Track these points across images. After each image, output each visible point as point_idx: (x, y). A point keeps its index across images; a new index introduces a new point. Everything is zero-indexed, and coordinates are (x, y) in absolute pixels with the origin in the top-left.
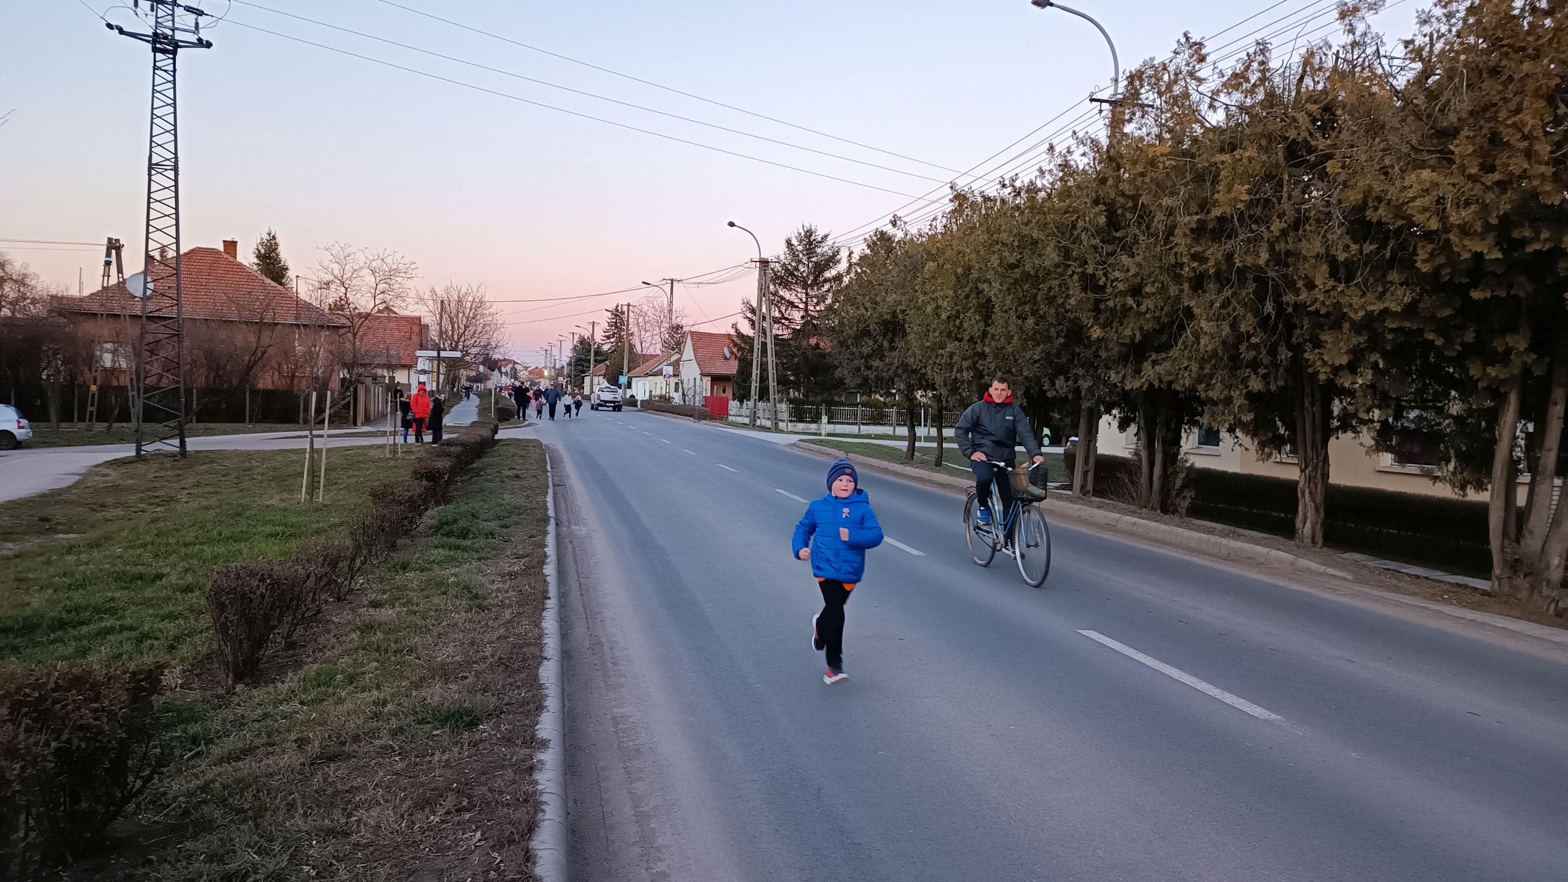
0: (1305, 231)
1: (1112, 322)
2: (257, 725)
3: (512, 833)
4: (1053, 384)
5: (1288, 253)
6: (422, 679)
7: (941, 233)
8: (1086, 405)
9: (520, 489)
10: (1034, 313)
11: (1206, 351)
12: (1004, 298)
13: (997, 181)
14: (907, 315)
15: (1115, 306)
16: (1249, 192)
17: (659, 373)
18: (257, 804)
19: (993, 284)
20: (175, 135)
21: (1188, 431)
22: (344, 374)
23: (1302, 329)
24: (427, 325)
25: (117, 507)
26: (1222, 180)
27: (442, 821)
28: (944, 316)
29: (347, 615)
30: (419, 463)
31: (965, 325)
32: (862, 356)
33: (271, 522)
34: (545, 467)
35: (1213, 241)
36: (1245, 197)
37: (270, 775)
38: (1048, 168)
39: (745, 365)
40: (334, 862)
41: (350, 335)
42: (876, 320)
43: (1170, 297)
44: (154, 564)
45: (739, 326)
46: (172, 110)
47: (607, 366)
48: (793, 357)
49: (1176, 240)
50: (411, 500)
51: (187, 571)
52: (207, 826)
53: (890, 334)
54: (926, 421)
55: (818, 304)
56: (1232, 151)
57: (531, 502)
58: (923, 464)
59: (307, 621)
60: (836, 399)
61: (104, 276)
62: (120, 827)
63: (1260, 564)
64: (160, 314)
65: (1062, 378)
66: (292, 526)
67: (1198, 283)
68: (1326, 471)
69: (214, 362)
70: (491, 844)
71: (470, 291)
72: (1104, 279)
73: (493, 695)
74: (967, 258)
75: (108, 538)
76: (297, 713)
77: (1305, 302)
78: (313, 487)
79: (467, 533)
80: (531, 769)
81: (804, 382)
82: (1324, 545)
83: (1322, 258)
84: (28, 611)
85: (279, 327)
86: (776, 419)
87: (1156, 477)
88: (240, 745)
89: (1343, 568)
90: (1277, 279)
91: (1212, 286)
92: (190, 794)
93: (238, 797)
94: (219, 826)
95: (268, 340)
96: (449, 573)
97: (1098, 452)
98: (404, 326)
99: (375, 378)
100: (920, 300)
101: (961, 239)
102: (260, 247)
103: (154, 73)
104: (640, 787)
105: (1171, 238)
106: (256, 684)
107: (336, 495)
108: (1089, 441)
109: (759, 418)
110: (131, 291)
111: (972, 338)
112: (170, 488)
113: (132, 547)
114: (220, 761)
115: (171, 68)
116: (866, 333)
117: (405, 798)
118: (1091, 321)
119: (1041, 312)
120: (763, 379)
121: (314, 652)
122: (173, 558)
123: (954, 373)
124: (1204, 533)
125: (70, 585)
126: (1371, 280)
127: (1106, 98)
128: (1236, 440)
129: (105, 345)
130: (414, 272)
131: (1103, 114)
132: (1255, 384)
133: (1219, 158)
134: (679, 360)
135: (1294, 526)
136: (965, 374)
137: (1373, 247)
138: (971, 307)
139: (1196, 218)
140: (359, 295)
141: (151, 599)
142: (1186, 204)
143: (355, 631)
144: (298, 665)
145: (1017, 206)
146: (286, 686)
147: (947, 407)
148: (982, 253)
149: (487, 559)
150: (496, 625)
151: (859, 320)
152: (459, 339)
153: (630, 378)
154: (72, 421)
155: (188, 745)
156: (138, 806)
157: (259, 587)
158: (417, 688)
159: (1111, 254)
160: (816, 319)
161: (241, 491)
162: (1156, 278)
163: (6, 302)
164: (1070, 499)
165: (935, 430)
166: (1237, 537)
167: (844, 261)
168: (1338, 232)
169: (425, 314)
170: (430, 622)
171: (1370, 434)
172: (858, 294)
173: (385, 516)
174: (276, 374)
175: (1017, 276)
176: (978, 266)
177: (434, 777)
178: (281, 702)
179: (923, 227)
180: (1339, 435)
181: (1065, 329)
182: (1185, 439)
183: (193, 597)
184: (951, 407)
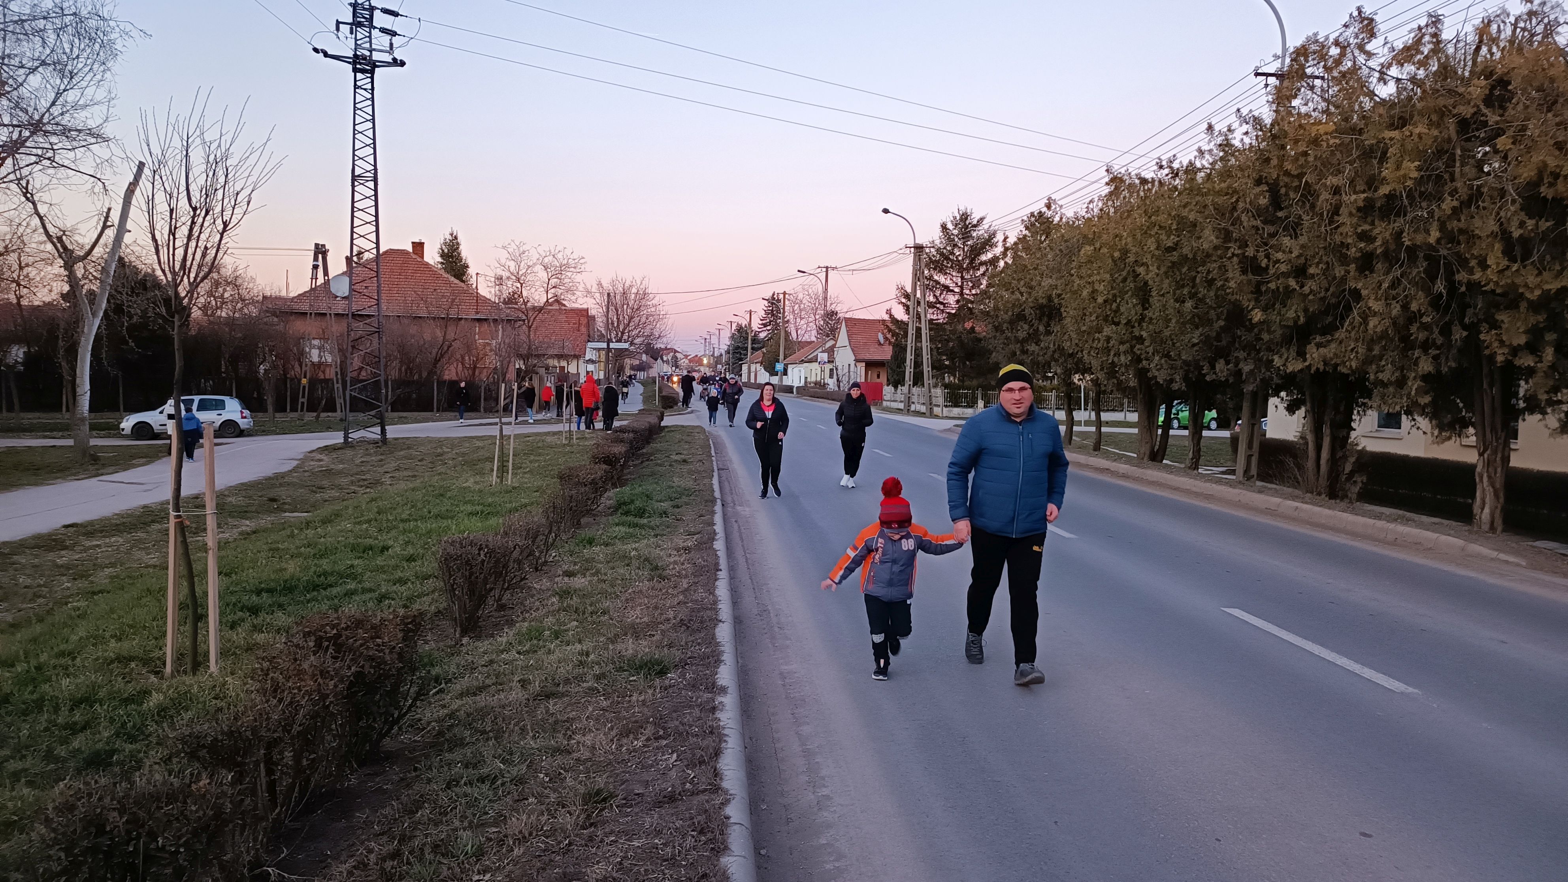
0: (1478, 207)
1: (1274, 304)
2: (485, 669)
3: (702, 756)
4: (1213, 367)
5: (1461, 231)
6: (617, 636)
7: (1098, 217)
8: (1249, 388)
9: (688, 473)
10: (1192, 296)
11: (1375, 332)
12: (1162, 281)
13: (1154, 162)
14: (1063, 299)
15: (1278, 288)
16: (1419, 169)
17: (814, 360)
18: (496, 727)
19: (1151, 268)
20: (375, 149)
21: (1362, 413)
22: (519, 364)
23: (1475, 308)
24: (594, 317)
25: (332, 489)
26: (1390, 157)
27: (644, 746)
28: (1100, 300)
29: (546, 583)
30: (597, 448)
31: (1122, 309)
32: (1017, 341)
33: (469, 502)
34: (710, 452)
35: (1382, 219)
36: (1415, 174)
37: (503, 707)
38: (1207, 148)
39: (900, 350)
40: (562, 771)
41: (524, 327)
42: (1032, 305)
43: (1335, 278)
44: (380, 537)
45: (894, 312)
46: (370, 125)
47: (763, 353)
48: (948, 342)
49: (1341, 219)
50: (593, 482)
51: (407, 543)
52: (458, 743)
53: (1046, 319)
54: (1086, 404)
55: (973, 288)
56: (1404, 126)
57: (699, 484)
58: (1081, 448)
59: (514, 587)
61: (312, 279)
62: (387, 743)
63: (1428, 550)
64: (361, 312)
65: (1222, 361)
66: (489, 505)
67: (1366, 263)
68: (1506, 454)
69: (405, 355)
70: (685, 764)
71: (634, 283)
72: (1266, 260)
73: (678, 650)
74: (1124, 242)
75: (337, 515)
76: (517, 660)
77: (1480, 282)
78: (503, 469)
79: (643, 513)
80: (714, 709)
81: (959, 367)
82: (1504, 531)
83: (1496, 236)
84: (287, 575)
85: (463, 322)
86: (931, 404)
87: (1323, 462)
88: (475, 683)
89: (1516, 553)
90: (1449, 258)
91: (1379, 266)
92: (440, 721)
93: (480, 722)
94: (468, 744)
95: (453, 334)
96: (629, 547)
97: (1268, 436)
98: (572, 317)
99: (547, 369)
100: (1075, 285)
101: (1117, 222)
102: (444, 247)
103: (355, 92)
104: (806, 730)
105: (1336, 217)
106: (478, 637)
107: (522, 478)
108: (1253, 425)
109: (913, 403)
110: (334, 291)
111: (1129, 321)
112: (374, 472)
113: (359, 523)
114: (461, 695)
115: (369, 86)
116: (1021, 317)
117: (612, 729)
118: (1252, 303)
119: (1200, 295)
120: (918, 364)
121: (522, 613)
122: (394, 533)
123: (1111, 357)
124: (1370, 518)
125: (314, 555)
126: (1548, 257)
127: (1273, 72)
128: (1413, 423)
129: (313, 342)
130: (583, 267)
131: (1269, 89)
132: (1426, 366)
133: (1388, 134)
134: (834, 346)
135: (1472, 512)
136: (1122, 358)
137: (1548, 224)
138: (1128, 291)
139: (1363, 196)
140: (533, 290)
141: (382, 567)
142: (1352, 182)
143: (554, 596)
144: (511, 623)
145: (1176, 188)
146: (504, 640)
147: (1105, 391)
148: (1139, 236)
149: (662, 535)
150: (675, 592)
151: (1014, 305)
152: (624, 329)
153: (786, 365)
154: (285, 411)
155: (433, 684)
156: (400, 729)
157: (479, 554)
158: (613, 642)
159: (1272, 235)
160: (972, 302)
161: (440, 474)
162: (1321, 259)
163: (223, 303)
164: (1229, 483)
165: (1093, 414)
166: (1406, 521)
167: (1000, 244)
168: (1512, 209)
169: (593, 306)
170: (618, 589)
171: (1556, 416)
172: (1013, 279)
173: (571, 497)
174: (460, 365)
175: (1175, 259)
176: (1134, 250)
177: (634, 712)
178: (502, 652)
179: (1079, 210)
180: (1526, 416)
181: (1225, 311)
182: (1357, 422)
183: (416, 565)
184: (1109, 391)
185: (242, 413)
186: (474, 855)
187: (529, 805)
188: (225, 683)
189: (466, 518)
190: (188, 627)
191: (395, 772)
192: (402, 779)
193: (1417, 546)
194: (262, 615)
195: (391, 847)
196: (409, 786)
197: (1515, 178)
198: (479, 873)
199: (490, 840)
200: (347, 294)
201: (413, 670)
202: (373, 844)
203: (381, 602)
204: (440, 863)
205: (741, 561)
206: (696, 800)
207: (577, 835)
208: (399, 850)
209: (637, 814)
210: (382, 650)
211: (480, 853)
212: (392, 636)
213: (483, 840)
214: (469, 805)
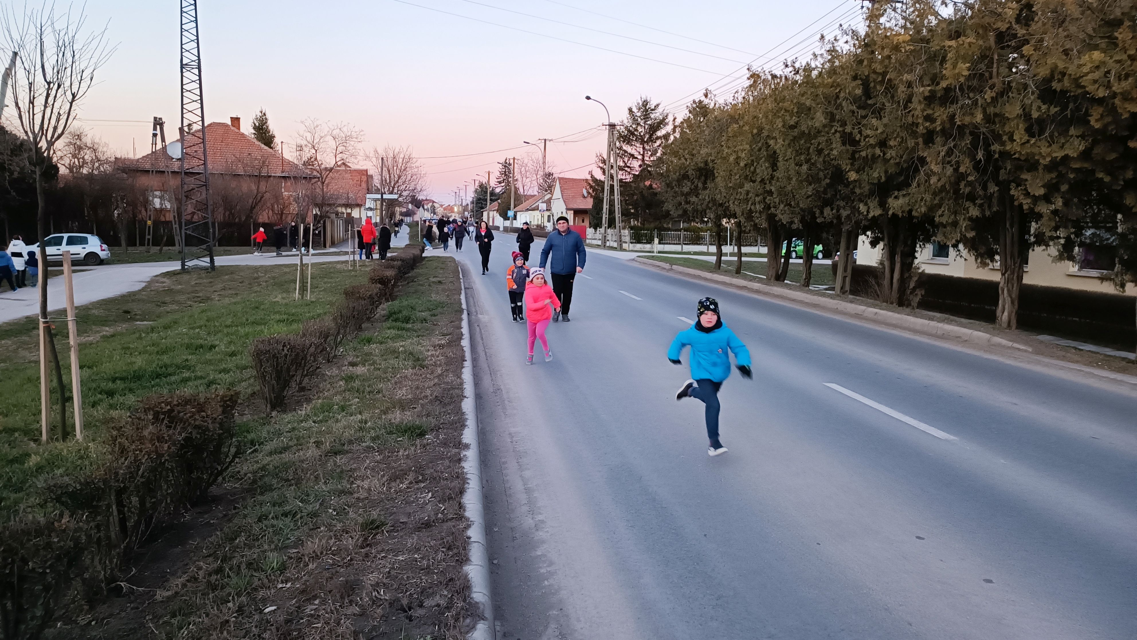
0: (1008, 97)
1: (864, 168)
2: (289, 434)
3: (450, 494)
4: (822, 213)
5: (996, 115)
6: (388, 408)
7: (741, 103)
8: (845, 228)
9: (443, 291)
10: (807, 161)
11: (936, 187)
12: (786, 150)
13: (781, 64)
14: (716, 163)
15: (867, 156)
16: (969, 69)
17: (537, 209)
18: (296, 476)
19: (778, 141)
20: (198, 43)
21: (922, 246)
22: (316, 211)
23: (1006, 169)
24: (372, 176)
25: (173, 304)
26: (948, 60)
27: (408, 488)
28: (742, 164)
29: (335, 371)
30: (374, 272)
31: (758, 171)
32: (683, 194)
33: (279, 313)
34: (458, 276)
35: (941, 106)
36: (966, 73)
37: (302, 461)
38: (820, 53)
39: (598, 202)
40: (346, 507)
41: (319, 183)
42: (693, 168)
43: (908, 148)
44: (208, 339)
45: (594, 174)
46: (195, 25)
47: (499, 203)
48: (634, 195)
49: (913, 106)
50: (371, 297)
51: (230, 343)
52: (268, 489)
53: (703, 178)
54: (731, 241)
55: (651, 155)
56: (959, 37)
57: (450, 299)
58: (727, 272)
59: (311, 374)
60: (665, 226)
61: (152, 144)
62: (214, 490)
63: (965, 342)
64: (191, 171)
65: (828, 208)
66: (293, 315)
67: (929, 138)
68: (1021, 275)
69: (228, 203)
70: (438, 500)
71: (401, 150)
72: (859, 135)
73: (433, 418)
74: (760, 121)
75: (176, 322)
76: (313, 427)
77: (1009, 152)
78: (303, 289)
79: (409, 320)
80: (460, 460)
81: (641, 214)
82: (1017, 328)
83: (1021, 117)
84: (136, 367)
85: (272, 178)
86: (621, 241)
87: (895, 280)
88: (281, 445)
89: (1026, 343)
90: (987, 134)
91: (939, 140)
92: (254, 473)
93: (285, 473)
94: (275, 489)
95: (264, 188)
96: (399, 345)
97: (858, 263)
98: (356, 176)
99: (337, 214)
100: (725, 153)
101: (755, 107)
102: (255, 122)
104: (527, 474)
105: (909, 104)
106: (284, 411)
107: (318, 294)
108: (848, 255)
109: (608, 240)
110: (170, 154)
111: (763, 180)
112: (206, 291)
113: (192, 328)
114: (271, 454)
116: (685, 177)
117: (383, 476)
118: (849, 167)
119: (813, 161)
120: (611, 212)
121: (317, 393)
122: (220, 335)
123: (749, 205)
125: (158, 352)
126: (1056, 134)
128: (958, 253)
129: (155, 193)
130: (362, 138)
131: (864, 9)
132: (974, 212)
133: (948, 43)
134: (550, 199)
135: (995, 315)
136: (757, 206)
137: (1056, 109)
138: (762, 158)
139: (928, 88)
140: (325, 155)
141: (210, 360)
142: (921, 78)
143: (341, 380)
144: (309, 400)
145: (797, 82)
146: (304, 412)
147: (745, 231)
148: (770, 117)
149: (423, 336)
150: (432, 377)
151: (680, 167)
152: (395, 184)
153: (516, 213)
154: (136, 245)
155: (249, 445)
156: (224, 479)
157: (283, 350)
158: (385, 414)
159: (864, 117)
160: (651, 166)
161: (256, 292)
162: (898, 135)
163: (83, 163)
164: (831, 297)
165: (736, 248)
166: (950, 322)
167: (671, 123)
168: (1032, 97)
169: (371, 167)
170: (389, 375)
171: (1057, 247)
172: (680, 149)
173: (354, 308)
174: (271, 212)
175: (796, 134)
176: (767, 127)
177: (401, 464)
178: (302, 422)
179: (728, 98)
180: (1036, 248)
181: (830, 172)
182: (919, 252)
183: (237, 360)
184: (747, 230)
185: (101, 246)
186: (278, 569)
187: (321, 532)
188: (87, 448)
189: (275, 325)
190: (58, 407)
191: (219, 510)
192: (225, 516)
193: (957, 339)
194: (117, 397)
195: (215, 565)
196: (230, 520)
197: (1035, 76)
198: (282, 582)
199: (291, 558)
200: (180, 157)
201: (232, 436)
202: (202, 563)
203: (209, 386)
204: (252, 575)
205: (482, 354)
206: (445, 526)
207: (356, 553)
208: (221, 567)
209: (402, 537)
210: (206, 421)
211: (283, 568)
212: (215, 410)
213: (285, 558)
214: (275, 533)
